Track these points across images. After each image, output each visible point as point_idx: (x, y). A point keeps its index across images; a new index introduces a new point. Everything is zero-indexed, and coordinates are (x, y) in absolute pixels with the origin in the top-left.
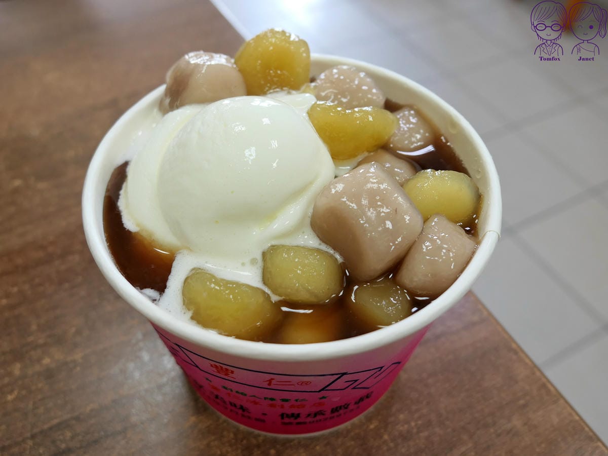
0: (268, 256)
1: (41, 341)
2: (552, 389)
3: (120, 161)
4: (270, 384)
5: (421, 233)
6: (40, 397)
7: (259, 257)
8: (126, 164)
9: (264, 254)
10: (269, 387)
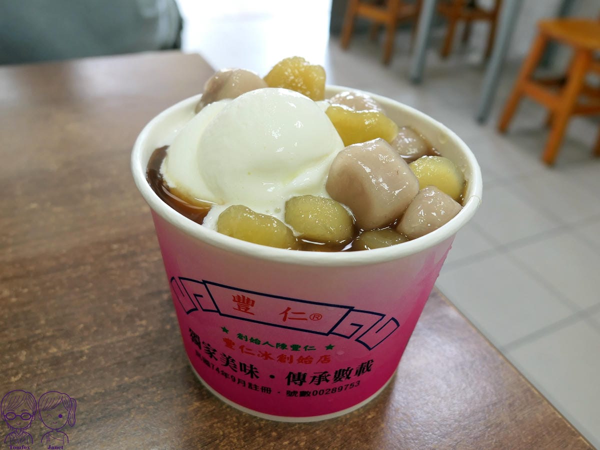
0: (290, 205)
1: (48, 334)
2: (536, 392)
3: (160, 145)
4: (284, 319)
5: (419, 193)
6: (44, 380)
7: (282, 206)
8: (166, 147)
9: (287, 203)
10: (283, 324)
